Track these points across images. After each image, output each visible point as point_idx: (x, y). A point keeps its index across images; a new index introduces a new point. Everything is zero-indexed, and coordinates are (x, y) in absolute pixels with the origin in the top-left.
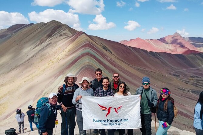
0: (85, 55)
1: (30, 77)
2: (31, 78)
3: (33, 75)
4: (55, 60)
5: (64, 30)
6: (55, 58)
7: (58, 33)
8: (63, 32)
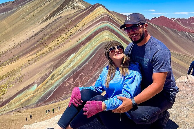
0: (103, 30)
1: (35, 56)
2: (37, 57)
3: (38, 54)
4: (66, 36)
5: (77, 3)
6: (66, 34)
7: (69, 5)
8: (75, 5)
